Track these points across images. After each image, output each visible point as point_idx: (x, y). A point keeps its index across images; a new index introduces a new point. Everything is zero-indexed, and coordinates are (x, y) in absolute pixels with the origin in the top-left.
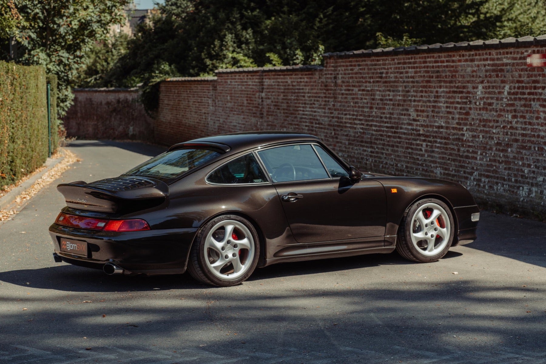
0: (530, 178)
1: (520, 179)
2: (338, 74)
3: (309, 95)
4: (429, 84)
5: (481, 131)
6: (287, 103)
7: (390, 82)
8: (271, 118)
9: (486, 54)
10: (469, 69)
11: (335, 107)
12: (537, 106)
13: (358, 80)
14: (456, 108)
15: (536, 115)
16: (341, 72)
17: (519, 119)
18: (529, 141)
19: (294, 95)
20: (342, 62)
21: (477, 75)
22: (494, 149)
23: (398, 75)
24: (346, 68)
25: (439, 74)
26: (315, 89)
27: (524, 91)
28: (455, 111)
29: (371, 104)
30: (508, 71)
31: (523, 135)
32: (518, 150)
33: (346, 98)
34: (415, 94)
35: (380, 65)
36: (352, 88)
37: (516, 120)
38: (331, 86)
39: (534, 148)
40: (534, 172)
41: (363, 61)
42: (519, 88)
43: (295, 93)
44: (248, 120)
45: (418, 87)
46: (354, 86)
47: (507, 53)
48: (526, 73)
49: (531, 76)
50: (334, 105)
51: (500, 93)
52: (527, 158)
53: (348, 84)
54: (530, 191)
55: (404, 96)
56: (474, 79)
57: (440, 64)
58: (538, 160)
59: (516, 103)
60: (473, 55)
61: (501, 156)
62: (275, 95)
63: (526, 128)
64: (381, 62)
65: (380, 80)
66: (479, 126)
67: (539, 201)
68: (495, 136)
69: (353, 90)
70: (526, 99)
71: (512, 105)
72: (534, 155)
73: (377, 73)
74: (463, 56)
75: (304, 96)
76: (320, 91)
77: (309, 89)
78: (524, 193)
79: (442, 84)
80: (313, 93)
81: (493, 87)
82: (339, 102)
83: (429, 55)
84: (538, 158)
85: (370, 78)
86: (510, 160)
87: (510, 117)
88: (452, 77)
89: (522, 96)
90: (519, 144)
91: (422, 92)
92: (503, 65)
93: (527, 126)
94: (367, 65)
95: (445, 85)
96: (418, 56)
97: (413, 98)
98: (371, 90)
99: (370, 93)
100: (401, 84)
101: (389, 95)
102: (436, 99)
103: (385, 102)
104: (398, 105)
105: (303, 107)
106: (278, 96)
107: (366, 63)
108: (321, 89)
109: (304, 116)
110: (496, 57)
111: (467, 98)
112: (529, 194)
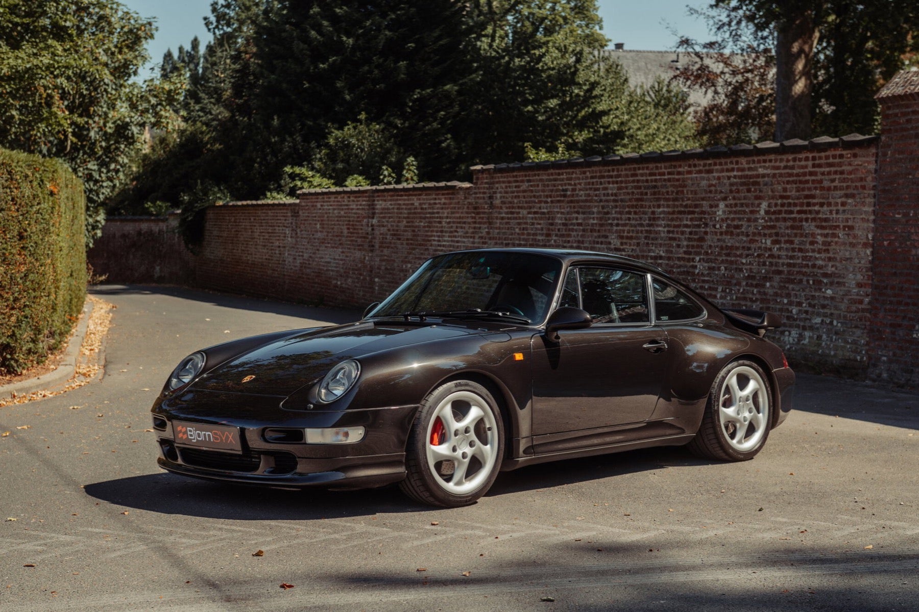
0: (801, 320)
1: (785, 321)
2: (495, 193)
3: (448, 220)
4: (640, 203)
5: (723, 262)
6: (414, 231)
7: (578, 201)
8: (386, 252)
9: (731, 163)
10: (704, 183)
11: (491, 236)
12: (812, 228)
13: (528, 199)
14: (683, 233)
15: (811, 239)
16: (500, 190)
17: (782, 245)
18: (798, 272)
19: (423, 220)
20: (502, 177)
21: (716, 191)
22: (744, 283)
23: (592, 192)
24: (508, 185)
25: (656, 190)
26: (458, 213)
27: (792, 209)
28: (683, 237)
29: (549, 230)
30: (766, 184)
31: (789, 265)
32: (782, 284)
33: (507, 223)
34: (619, 216)
35: (562, 180)
36: (517, 210)
37: (778, 246)
38: (484, 209)
39: (808, 281)
40: (806, 312)
41: (535, 175)
42: (783, 205)
43: (425, 218)
44: (349, 255)
45: (624, 207)
46: (521, 208)
47: (765, 161)
48: (794, 186)
49: (803, 190)
50: (488, 233)
51: (752, 212)
52: (796, 295)
53: (511, 205)
54: (801, 337)
55: (601, 219)
56: (712, 195)
57: (658, 177)
58: (813, 296)
59: (778, 224)
60: (710, 165)
61: (755, 292)
62: (394, 222)
63: (794, 256)
64: (564, 176)
65: (562, 199)
66: (719, 254)
67: (815, 348)
68: (744, 267)
69: (519, 213)
70: (794, 219)
71: (773, 227)
72: (807, 290)
73: (557, 190)
74: (695, 166)
75: (440, 222)
76: (466, 215)
77: (448, 213)
78: (791, 339)
79: (662, 202)
80: (455, 218)
81: (742, 205)
82: (496, 228)
83: (641, 166)
84: (813, 294)
85: (547, 196)
86: (768, 297)
87: (769, 242)
88: (677, 193)
89: (787, 216)
90: (783, 276)
91: (629, 213)
92: (758, 176)
93: (796, 254)
94: (541, 180)
95: (665, 203)
96: (623, 167)
97: (616, 222)
98: (548, 213)
99: (547, 216)
100: (597, 204)
101: (577, 219)
102: (651, 222)
103: (571, 227)
104: (591, 231)
105: (439, 236)
106: (399, 222)
107: (540, 177)
108: (467, 213)
109: (439, 248)
110: (746, 166)
111: (701, 219)
112: (799, 341)
